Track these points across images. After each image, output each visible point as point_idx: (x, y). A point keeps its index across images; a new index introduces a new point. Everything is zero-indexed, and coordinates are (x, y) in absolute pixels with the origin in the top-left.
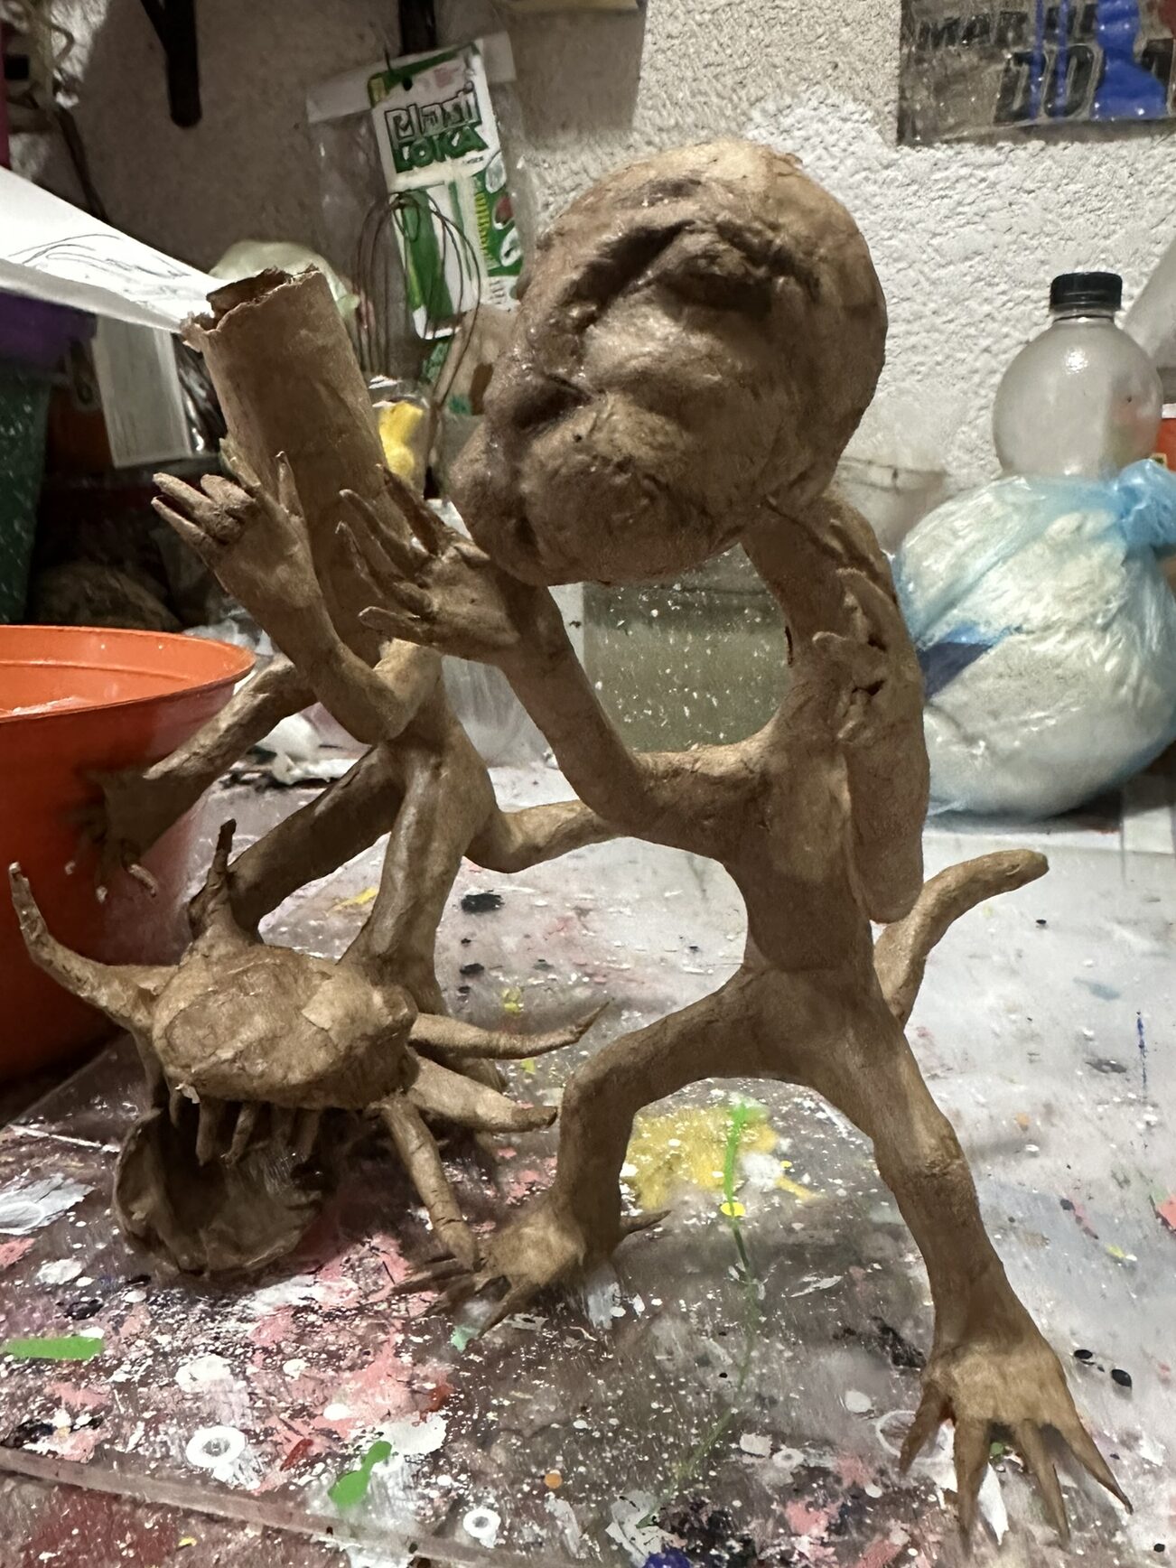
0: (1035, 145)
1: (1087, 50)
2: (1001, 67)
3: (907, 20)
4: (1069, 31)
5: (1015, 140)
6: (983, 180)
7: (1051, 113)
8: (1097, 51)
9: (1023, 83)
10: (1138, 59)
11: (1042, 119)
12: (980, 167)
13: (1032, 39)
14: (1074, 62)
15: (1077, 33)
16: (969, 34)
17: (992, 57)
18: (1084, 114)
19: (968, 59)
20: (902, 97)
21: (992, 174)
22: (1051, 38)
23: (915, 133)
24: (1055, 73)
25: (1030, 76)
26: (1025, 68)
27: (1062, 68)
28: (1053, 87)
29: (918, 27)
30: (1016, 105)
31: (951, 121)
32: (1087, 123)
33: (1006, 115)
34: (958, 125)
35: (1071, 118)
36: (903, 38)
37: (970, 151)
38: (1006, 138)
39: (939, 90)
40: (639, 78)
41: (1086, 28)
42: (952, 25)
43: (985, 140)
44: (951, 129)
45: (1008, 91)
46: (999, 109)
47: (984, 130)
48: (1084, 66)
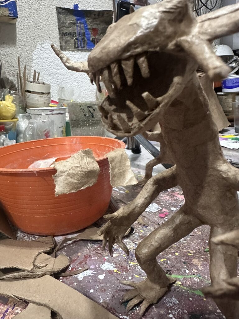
0: (80, 52)
1: (85, 39)
2: (74, 40)
3: (59, 31)
4: (82, 36)
5: (77, 51)
6: (73, 57)
7: (81, 47)
8: (86, 39)
9: (77, 43)
10: (91, 41)
11: (80, 48)
12: (72, 55)
13: (77, 36)
14: (83, 40)
15: (83, 36)
16: (69, 34)
17: (72, 39)
18: (86, 48)
19: (69, 38)
20: (60, 43)
21: (74, 56)
22: (80, 37)
23: (63, 49)
24: (81, 42)
25: (78, 42)
26: (77, 41)
27: (82, 41)
28: (81, 44)
29: (61, 33)
30: (77, 46)
31: (68, 48)
32: (86, 49)
33: (75, 47)
34: (69, 48)
35: (84, 49)
36: (59, 34)
37: (71, 52)
38: (75, 51)
39: (66, 42)
40: (16, 36)
41: (84, 35)
42: (66, 33)
43: (73, 51)
44: (68, 49)
45: (75, 44)
46: (74, 46)
47: (73, 49)
48: (85, 41)
